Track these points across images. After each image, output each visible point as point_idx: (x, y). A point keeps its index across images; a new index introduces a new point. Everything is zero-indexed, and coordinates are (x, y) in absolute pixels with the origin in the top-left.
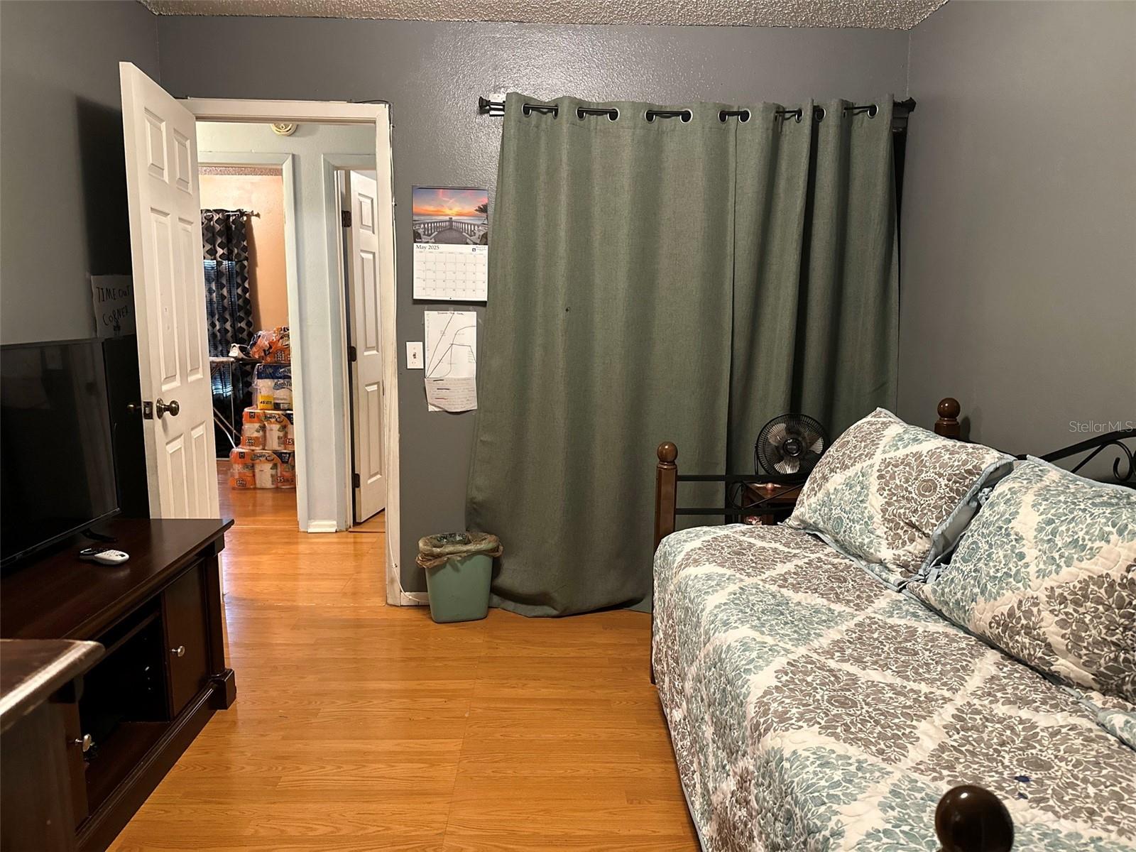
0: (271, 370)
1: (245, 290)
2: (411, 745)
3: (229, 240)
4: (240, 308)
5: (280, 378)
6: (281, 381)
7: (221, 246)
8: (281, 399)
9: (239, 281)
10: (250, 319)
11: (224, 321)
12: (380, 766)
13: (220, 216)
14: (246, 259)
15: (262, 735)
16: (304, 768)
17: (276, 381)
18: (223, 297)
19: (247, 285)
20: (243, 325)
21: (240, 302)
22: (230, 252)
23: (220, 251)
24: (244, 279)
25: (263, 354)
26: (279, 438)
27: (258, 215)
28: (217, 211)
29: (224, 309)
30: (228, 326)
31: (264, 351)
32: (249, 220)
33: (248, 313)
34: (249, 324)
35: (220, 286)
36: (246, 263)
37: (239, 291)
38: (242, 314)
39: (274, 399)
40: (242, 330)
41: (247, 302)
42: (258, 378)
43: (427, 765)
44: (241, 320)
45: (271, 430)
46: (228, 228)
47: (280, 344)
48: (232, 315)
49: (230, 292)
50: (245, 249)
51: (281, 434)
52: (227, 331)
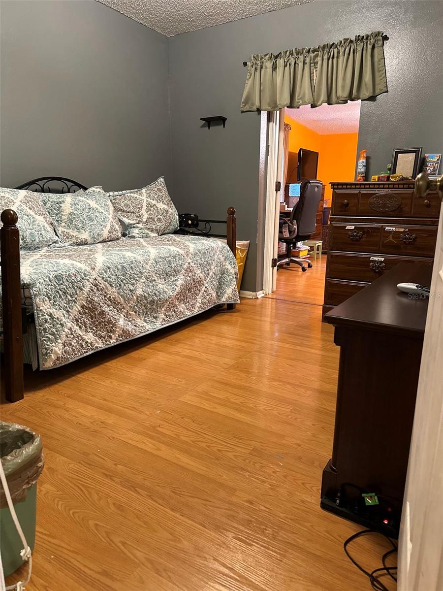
2: (207, 405)
12: (233, 400)
15: (299, 445)
16: (275, 412)
43: (210, 393)
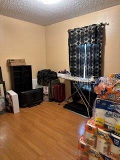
0: (104, 104)
1: (100, 54)
3: (96, 36)
4: (97, 61)
5: (110, 110)
6: (111, 113)
7: (93, 38)
8: (110, 124)
9: (98, 51)
10: (100, 65)
11: (92, 66)
13: (94, 27)
14: (102, 42)
17: (107, 111)
18: (92, 57)
19: (101, 52)
20: (98, 67)
21: (98, 59)
22: (96, 40)
23: (92, 40)
24: (100, 50)
25: (101, 93)
26: (104, 148)
27: (108, 24)
28: (93, 25)
29: (92, 61)
30: (92, 67)
31: (102, 91)
32: (104, 27)
33: (100, 63)
34: (100, 67)
35: (91, 53)
36: (101, 44)
37: (98, 55)
38: (98, 63)
39: (105, 122)
40: (97, 69)
41: (100, 58)
42: (96, 108)
44: (97, 65)
45: (100, 142)
46: (96, 31)
47: (113, 90)
48: (94, 64)
49: (94, 55)
50: (102, 38)
51: (106, 146)
52: (92, 69)
